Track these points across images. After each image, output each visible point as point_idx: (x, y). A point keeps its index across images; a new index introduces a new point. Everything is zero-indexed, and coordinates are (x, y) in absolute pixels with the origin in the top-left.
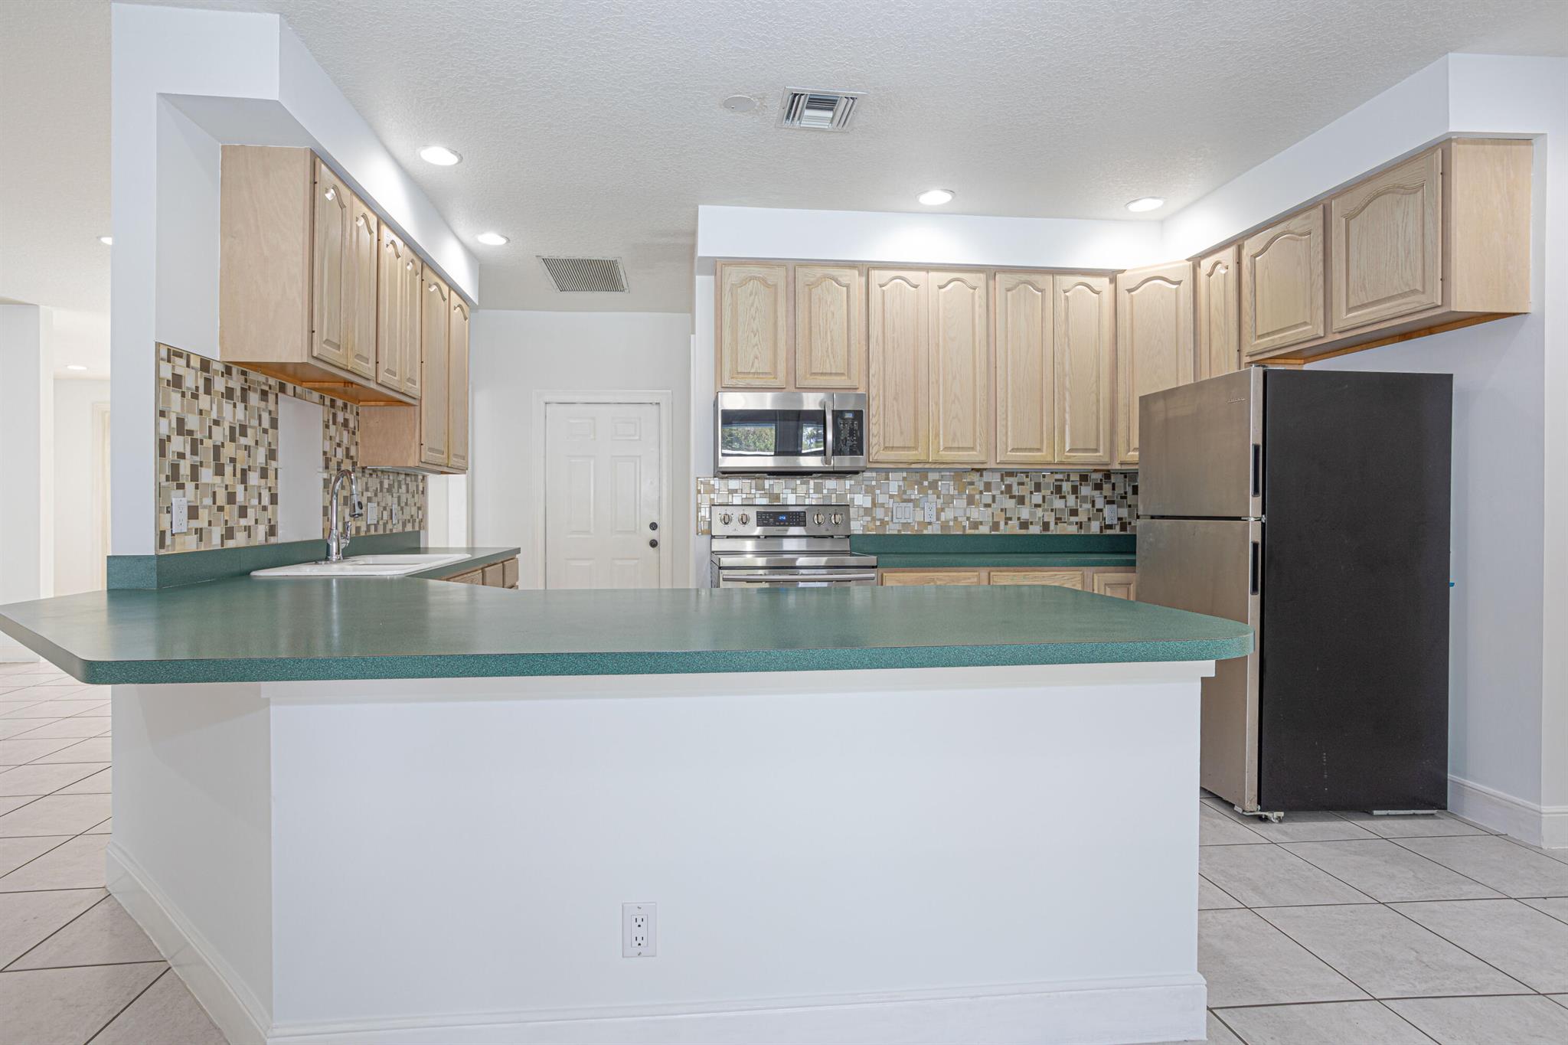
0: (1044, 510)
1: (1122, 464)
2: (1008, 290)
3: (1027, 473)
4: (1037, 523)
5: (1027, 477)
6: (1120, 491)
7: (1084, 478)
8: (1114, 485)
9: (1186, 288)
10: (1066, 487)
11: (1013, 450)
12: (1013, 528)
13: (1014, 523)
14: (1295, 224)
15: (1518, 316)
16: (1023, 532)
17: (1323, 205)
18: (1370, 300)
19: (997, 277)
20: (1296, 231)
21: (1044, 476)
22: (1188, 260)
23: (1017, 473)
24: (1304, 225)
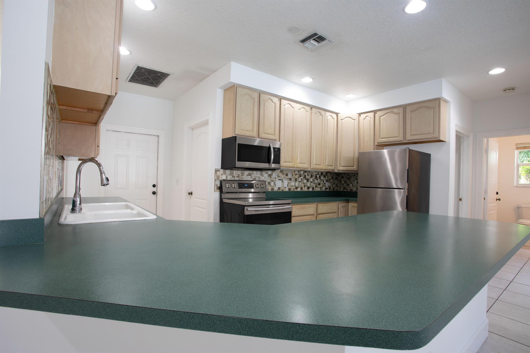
0: (313, 183)
1: (338, 170)
2: (315, 114)
3: (309, 172)
4: (311, 188)
5: (309, 173)
6: (329, 178)
7: (322, 174)
8: (328, 176)
9: (356, 121)
10: (318, 176)
11: (315, 165)
12: (305, 189)
13: (306, 188)
14: (395, 110)
15: (443, 142)
16: (308, 190)
17: (404, 107)
18: (418, 134)
19: (313, 109)
20: (395, 112)
21: (313, 173)
22: (357, 114)
23: (307, 171)
24: (398, 111)
